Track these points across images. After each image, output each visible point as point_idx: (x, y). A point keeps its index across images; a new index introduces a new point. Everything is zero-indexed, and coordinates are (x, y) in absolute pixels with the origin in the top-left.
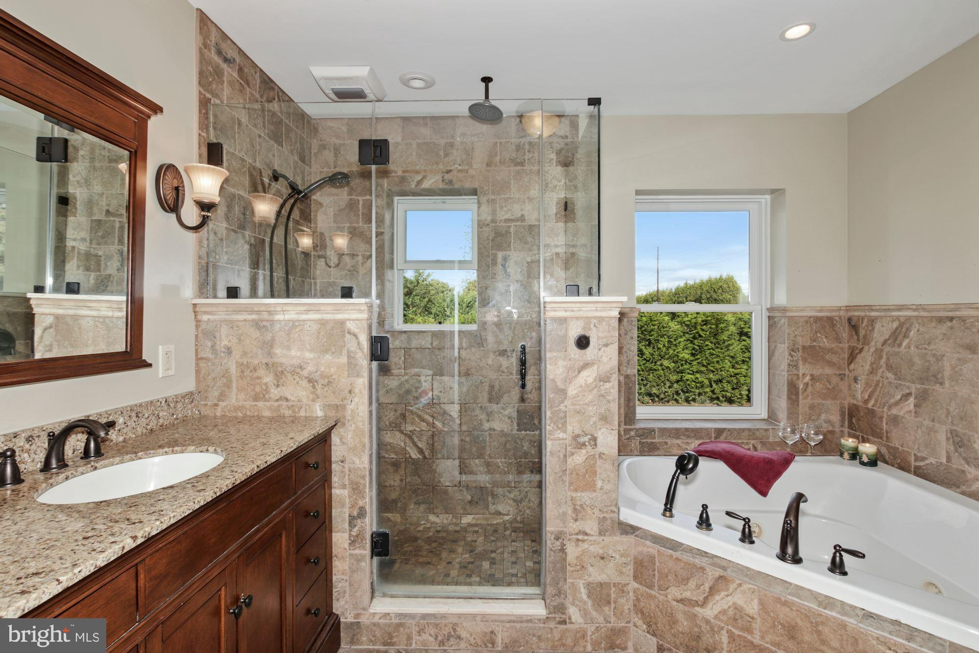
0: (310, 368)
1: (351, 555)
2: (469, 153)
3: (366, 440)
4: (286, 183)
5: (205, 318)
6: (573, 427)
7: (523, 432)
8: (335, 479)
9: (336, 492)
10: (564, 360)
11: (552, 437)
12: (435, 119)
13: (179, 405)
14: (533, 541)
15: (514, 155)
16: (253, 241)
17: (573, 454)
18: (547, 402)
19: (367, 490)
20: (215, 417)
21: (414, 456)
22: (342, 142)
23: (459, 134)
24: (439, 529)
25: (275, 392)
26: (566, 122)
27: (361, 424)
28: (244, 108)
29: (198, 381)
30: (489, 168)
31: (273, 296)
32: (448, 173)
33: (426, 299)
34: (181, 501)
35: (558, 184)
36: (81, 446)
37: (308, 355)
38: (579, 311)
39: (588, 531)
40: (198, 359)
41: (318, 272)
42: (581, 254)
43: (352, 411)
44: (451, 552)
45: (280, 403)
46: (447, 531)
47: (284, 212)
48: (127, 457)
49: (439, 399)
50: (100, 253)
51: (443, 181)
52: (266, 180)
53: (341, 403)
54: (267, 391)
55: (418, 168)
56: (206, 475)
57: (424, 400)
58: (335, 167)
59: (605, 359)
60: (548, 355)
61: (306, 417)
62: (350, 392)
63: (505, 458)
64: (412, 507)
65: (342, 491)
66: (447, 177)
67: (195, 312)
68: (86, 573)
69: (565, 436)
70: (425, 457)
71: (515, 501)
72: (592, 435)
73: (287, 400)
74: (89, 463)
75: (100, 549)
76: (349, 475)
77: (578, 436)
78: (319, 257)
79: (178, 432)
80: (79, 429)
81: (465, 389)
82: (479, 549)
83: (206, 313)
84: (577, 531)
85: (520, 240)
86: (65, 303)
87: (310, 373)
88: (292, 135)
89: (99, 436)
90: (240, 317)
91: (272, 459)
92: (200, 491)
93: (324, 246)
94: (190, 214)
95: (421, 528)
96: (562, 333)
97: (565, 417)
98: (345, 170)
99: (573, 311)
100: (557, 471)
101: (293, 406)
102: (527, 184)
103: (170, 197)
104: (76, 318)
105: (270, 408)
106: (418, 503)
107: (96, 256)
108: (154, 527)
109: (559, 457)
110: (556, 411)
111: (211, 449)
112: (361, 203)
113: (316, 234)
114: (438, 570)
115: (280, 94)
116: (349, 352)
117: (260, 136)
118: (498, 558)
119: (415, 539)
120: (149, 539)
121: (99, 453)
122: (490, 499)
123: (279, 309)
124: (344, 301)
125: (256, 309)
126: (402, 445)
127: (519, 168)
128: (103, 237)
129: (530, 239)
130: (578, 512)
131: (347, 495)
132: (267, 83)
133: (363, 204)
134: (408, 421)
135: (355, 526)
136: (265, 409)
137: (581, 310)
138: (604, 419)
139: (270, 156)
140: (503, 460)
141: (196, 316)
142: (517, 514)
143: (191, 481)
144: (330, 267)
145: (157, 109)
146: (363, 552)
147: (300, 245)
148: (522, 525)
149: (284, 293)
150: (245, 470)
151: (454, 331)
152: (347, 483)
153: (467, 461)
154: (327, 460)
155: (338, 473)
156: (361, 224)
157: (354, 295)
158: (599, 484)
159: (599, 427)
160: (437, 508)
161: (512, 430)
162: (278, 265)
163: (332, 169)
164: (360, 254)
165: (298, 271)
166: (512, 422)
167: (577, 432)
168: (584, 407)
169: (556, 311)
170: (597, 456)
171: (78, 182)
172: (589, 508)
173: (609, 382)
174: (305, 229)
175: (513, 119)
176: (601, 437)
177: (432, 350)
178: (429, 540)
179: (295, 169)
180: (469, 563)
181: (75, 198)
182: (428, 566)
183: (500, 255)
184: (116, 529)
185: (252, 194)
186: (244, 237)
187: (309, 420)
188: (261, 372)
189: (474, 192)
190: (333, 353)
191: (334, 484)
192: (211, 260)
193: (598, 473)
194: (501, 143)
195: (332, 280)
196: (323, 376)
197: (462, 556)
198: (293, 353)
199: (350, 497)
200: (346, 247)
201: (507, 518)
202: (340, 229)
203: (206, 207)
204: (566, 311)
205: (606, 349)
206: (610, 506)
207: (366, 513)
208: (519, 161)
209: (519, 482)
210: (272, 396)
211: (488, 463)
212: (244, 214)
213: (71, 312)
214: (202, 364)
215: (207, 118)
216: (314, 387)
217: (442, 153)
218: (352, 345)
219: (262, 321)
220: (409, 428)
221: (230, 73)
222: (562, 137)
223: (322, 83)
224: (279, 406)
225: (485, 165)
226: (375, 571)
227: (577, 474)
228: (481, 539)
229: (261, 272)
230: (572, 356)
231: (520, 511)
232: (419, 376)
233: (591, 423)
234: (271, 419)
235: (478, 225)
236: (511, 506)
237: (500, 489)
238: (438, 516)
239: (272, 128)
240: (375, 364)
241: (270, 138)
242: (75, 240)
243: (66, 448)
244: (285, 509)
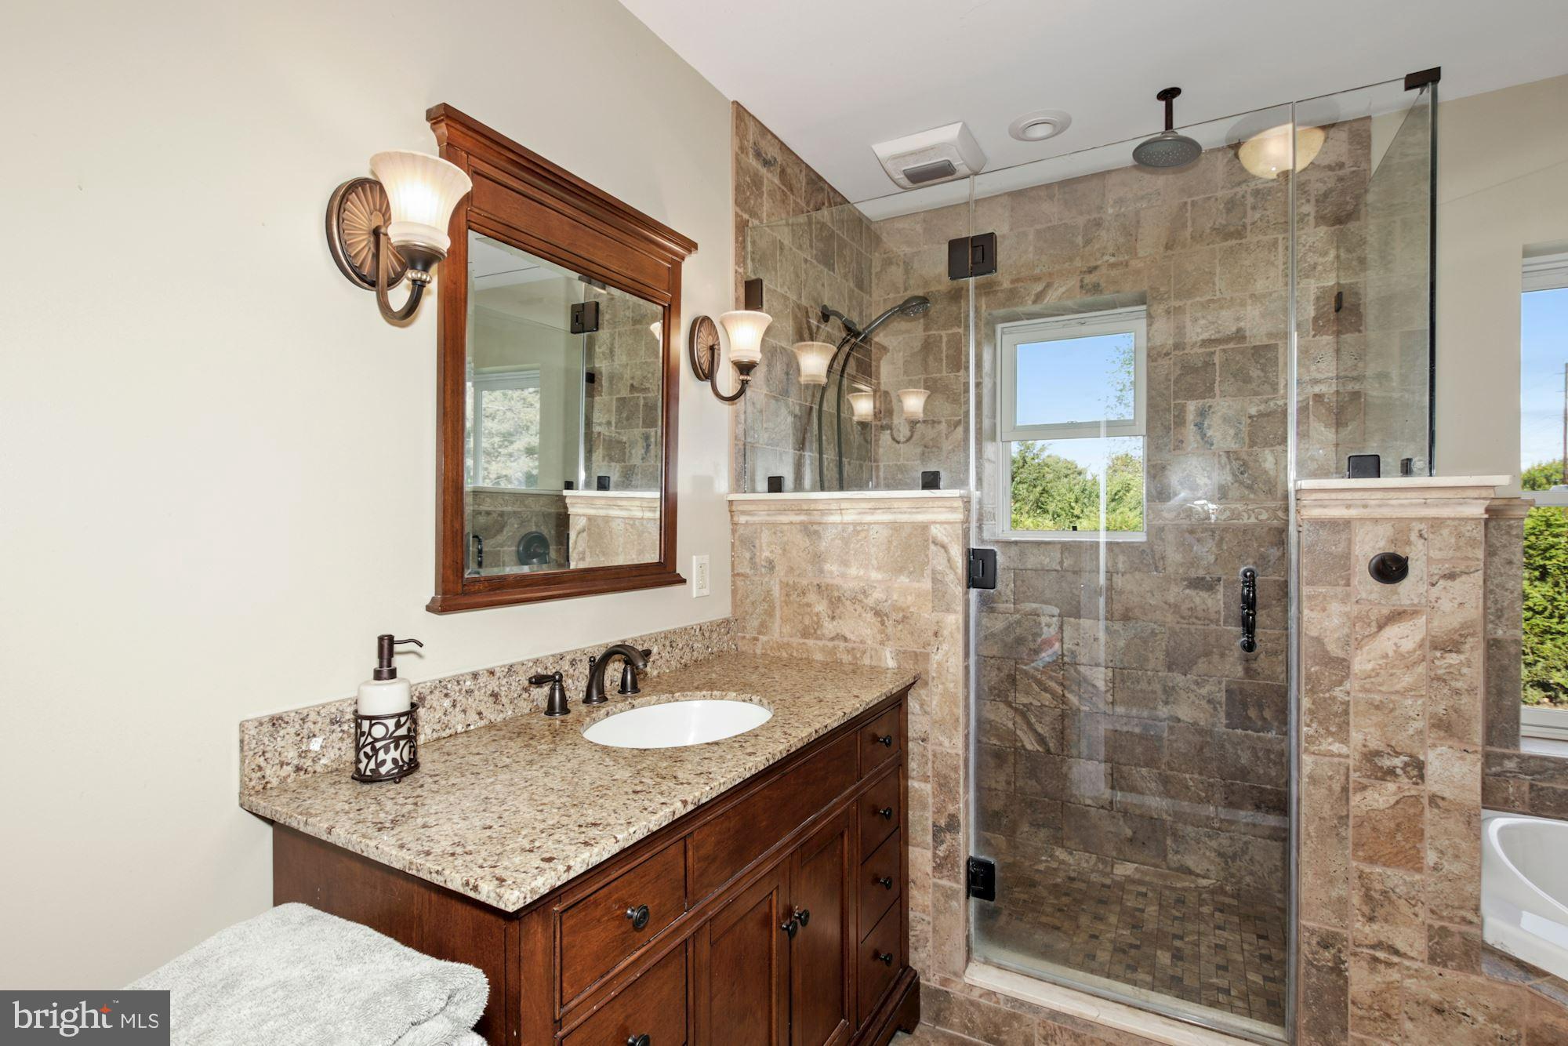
0: (877, 595)
1: (935, 885)
2: (1130, 231)
3: (960, 712)
4: (839, 322)
5: (743, 519)
6: (1366, 734)
7: (1239, 731)
8: (913, 765)
9: (914, 784)
10: (1344, 601)
11: (1313, 748)
12: (1067, 184)
13: (715, 635)
14: (1260, 937)
15: (1221, 221)
16: (797, 411)
17: (1364, 788)
18: (1303, 681)
19: (961, 791)
20: (755, 655)
21: (1029, 747)
22: (915, 250)
23: (1111, 202)
24: (1073, 875)
25: (829, 628)
26: (1342, 135)
27: (952, 685)
28: (787, 224)
29: (735, 605)
30: (1170, 252)
31: (822, 489)
32: (1090, 272)
33: (1039, 489)
34: (730, 764)
35: (1321, 260)
36: (618, 676)
37: (875, 575)
38: (1380, 506)
39: (1400, 945)
40: (735, 575)
41: (881, 451)
42: (1375, 394)
43: (939, 664)
44: (1095, 918)
45: (836, 643)
46: (1087, 882)
47: (837, 367)
48: (664, 697)
49: (1075, 657)
50: (624, 439)
51: (1082, 287)
52: (814, 322)
53: (923, 650)
54: (818, 624)
55: (1037, 271)
56: (754, 734)
57: (1046, 656)
58: (906, 289)
59: (1446, 605)
60: (1306, 590)
61: (872, 668)
62: (936, 634)
63: (1200, 774)
64: (1026, 829)
65: (923, 785)
66: (1089, 279)
67: (731, 512)
68: (639, 836)
69: (1344, 750)
70: (1048, 751)
71: (1220, 855)
72: (1411, 756)
73: (846, 639)
74: (626, 699)
75: (650, 809)
76: (933, 762)
77: (1378, 753)
78: (883, 428)
79: (715, 672)
80: (617, 656)
81: (1122, 643)
82: (1151, 926)
83: (743, 513)
84: (1373, 940)
85: (1235, 377)
86: (598, 502)
87: (878, 602)
88: (847, 252)
89: (637, 668)
90: (784, 519)
91: (833, 723)
92: (750, 754)
93: (890, 413)
94: (726, 378)
95: (1042, 867)
96: (1340, 549)
97: (1346, 712)
98: (920, 293)
99: (1365, 506)
100: (1324, 815)
101: (853, 649)
102: (1250, 270)
103: (705, 361)
104: (607, 519)
105: (823, 649)
106: (1036, 825)
107: (619, 442)
108: (702, 793)
109: (1330, 789)
110: (1325, 699)
111: (756, 699)
112: (945, 339)
113: (878, 394)
114: (1073, 944)
115: (832, 194)
116: (934, 572)
117: (806, 261)
118: (1188, 951)
119: (1033, 884)
120: (699, 807)
121: (635, 689)
122: (1169, 842)
123: (834, 506)
124: (927, 493)
125: (805, 507)
126: (1010, 725)
127: (1234, 242)
128: (628, 419)
129: (1255, 373)
130: (1376, 904)
131: (930, 793)
132: (816, 182)
133: (949, 341)
134: (1020, 687)
135: (942, 842)
136: (816, 650)
137: (1387, 505)
138: (1446, 726)
139: (819, 286)
140: (1196, 776)
141: (732, 516)
142: (1226, 879)
143: (739, 739)
144: (898, 442)
145: (691, 246)
146: (955, 886)
147: (856, 412)
148: (1236, 903)
149: (836, 483)
150: (801, 734)
151: (1098, 543)
152: (930, 773)
153: (1124, 768)
154: (900, 736)
155: (916, 757)
156: (944, 374)
157: (942, 484)
158: (1431, 857)
159: (1429, 742)
160: (1069, 839)
161: (1214, 725)
162: (829, 444)
163: (901, 294)
164: (943, 420)
165: (855, 451)
166: (1215, 709)
167: (1374, 744)
168: (1393, 697)
169: (1325, 507)
170: (1425, 801)
171: (604, 354)
172: (1403, 901)
173: (1458, 652)
174: (863, 387)
175: (1220, 155)
176: (1436, 763)
177: (1061, 573)
178: (1055, 889)
179: (850, 299)
180: (1132, 946)
181: (601, 373)
182: (1056, 932)
183: (1192, 406)
184: (664, 788)
185: (797, 344)
186: (787, 405)
187: (876, 672)
188: (812, 597)
189: (1141, 300)
190: (911, 573)
191: (913, 774)
192: (749, 440)
193: (1427, 835)
194: (1194, 204)
195: (902, 461)
196: (896, 608)
197: (1115, 930)
198: (853, 571)
199: (934, 796)
200: (921, 410)
201: (1204, 882)
202: (912, 384)
203: (745, 368)
204: (1348, 507)
205: (1449, 583)
206: (1461, 908)
207: (959, 825)
208: (1232, 229)
209: (1231, 822)
210: (826, 632)
211: (1167, 777)
212: (787, 374)
213: (602, 512)
214: (740, 583)
215: (744, 248)
216: (883, 623)
217: (1080, 240)
218: (939, 562)
219: (812, 523)
220: (1023, 699)
221: (770, 178)
222: (1330, 168)
223: (889, 166)
224: (835, 648)
225: (1162, 249)
226: (972, 919)
227: (1374, 829)
228: (1152, 910)
229: (807, 454)
230: (1364, 595)
231: (1233, 875)
232: (1038, 616)
233: (1411, 731)
234: (825, 665)
235: (1148, 355)
236: (1212, 862)
237: (1190, 829)
238: (1071, 854)
239: (821, 245)
240: (974, 593)
241: (819, 262)
242: (600, 424)
243: (606, 678)
244: (847, 798)
